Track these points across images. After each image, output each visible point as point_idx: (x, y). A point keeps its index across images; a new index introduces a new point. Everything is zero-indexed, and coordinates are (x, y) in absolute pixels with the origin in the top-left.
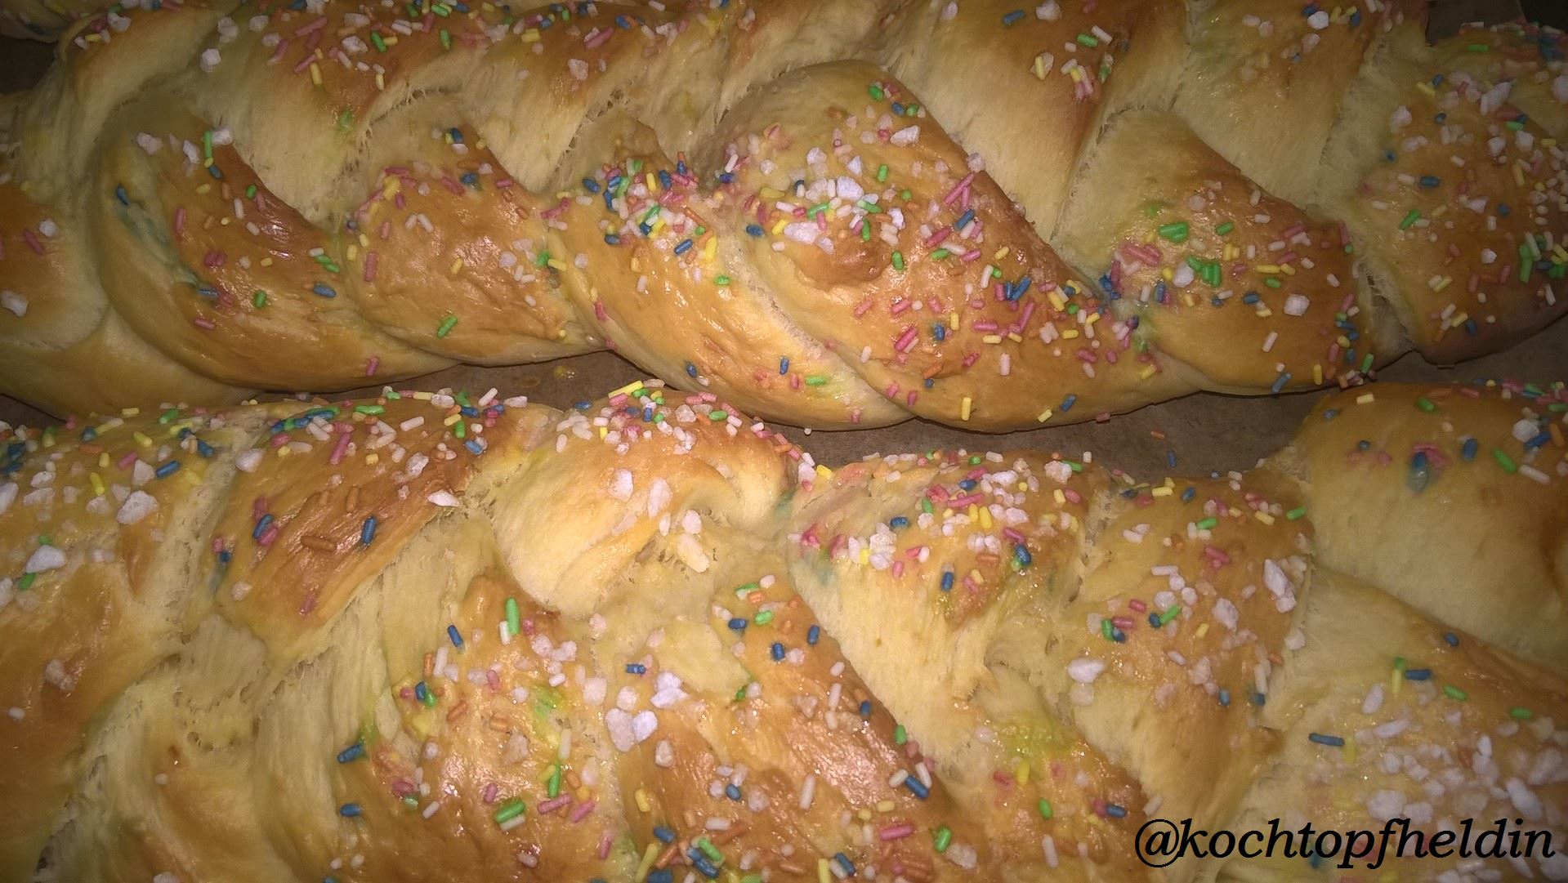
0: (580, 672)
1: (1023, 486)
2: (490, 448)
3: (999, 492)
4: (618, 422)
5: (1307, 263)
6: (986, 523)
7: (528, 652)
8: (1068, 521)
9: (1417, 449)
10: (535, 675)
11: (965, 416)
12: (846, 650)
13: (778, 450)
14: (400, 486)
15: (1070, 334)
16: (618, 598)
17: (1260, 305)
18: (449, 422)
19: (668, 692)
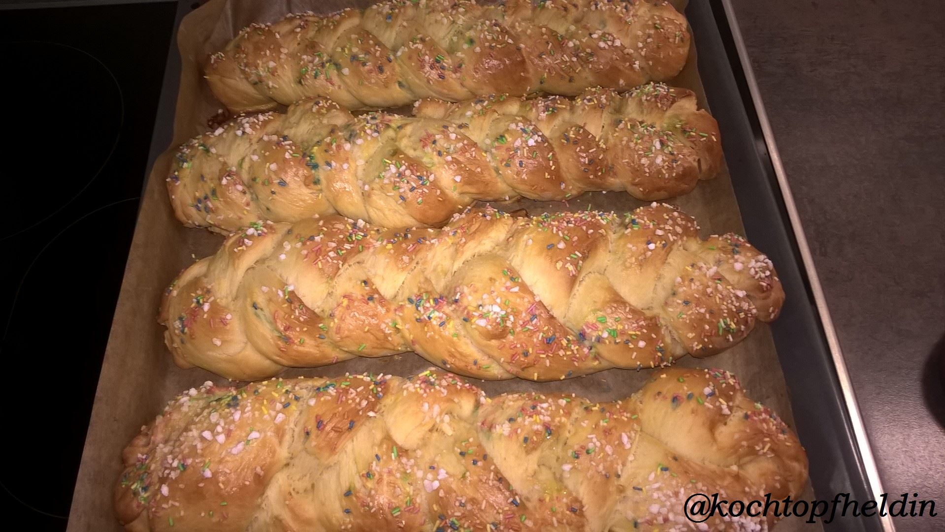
0: (415, 468)
1: (550, 408)
2: (384, 394)
3: (543, 411)
4: (423, 386)
5: (645, 331)
6: (538, 421)
7: (400, 462)
8: (564, 419)
9: (675, 395)
10: (402, 470)
11: (536, 379)
12: (495, 461)
13: (474, 392)
14: (360, 410)
15: (569, 353)
16: (424, 443)
17: (630, 344)
18: (371, 387)
19: (442, 474)
